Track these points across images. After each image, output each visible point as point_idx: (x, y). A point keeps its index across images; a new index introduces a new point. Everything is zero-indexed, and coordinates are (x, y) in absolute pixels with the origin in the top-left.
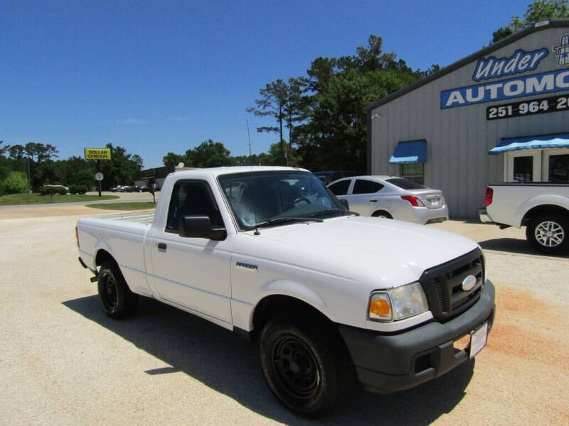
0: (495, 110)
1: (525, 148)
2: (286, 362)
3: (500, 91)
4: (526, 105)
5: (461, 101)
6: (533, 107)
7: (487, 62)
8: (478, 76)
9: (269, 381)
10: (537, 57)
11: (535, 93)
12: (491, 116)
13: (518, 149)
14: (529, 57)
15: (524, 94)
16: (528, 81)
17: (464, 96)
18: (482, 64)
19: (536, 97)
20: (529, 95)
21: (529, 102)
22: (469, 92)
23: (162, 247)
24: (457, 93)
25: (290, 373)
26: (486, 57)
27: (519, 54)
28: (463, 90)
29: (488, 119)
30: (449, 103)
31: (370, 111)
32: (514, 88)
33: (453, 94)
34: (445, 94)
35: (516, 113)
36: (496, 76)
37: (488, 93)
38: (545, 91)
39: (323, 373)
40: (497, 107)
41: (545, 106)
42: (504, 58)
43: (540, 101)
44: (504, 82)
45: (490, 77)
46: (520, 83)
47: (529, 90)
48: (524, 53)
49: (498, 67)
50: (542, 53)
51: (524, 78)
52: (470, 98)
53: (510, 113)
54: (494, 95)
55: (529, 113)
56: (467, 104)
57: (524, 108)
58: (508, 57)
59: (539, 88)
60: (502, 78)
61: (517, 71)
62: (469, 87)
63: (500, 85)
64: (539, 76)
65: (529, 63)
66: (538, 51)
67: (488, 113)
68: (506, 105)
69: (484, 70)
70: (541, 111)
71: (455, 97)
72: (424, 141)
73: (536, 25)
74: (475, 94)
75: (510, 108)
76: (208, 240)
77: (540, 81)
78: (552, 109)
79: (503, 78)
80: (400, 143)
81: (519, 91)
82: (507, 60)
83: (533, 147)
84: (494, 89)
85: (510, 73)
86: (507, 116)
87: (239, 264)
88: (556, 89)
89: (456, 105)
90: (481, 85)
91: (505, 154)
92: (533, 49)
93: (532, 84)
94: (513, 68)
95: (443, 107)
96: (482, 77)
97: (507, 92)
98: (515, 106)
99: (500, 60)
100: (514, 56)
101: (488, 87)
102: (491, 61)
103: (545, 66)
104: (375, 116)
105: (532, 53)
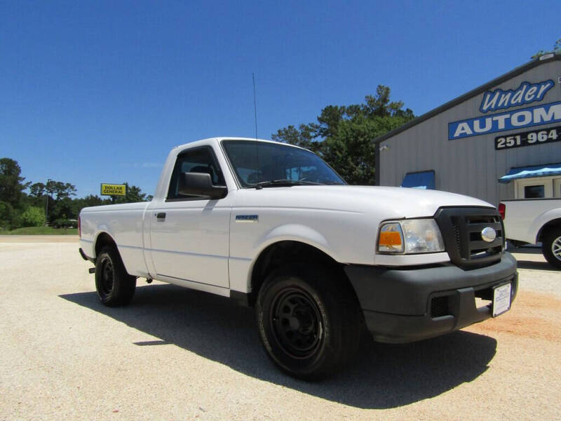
0: (503, 140)
1: (536, 176)
2: (286, 322)
3: (508, 121)
4: (534, 135)
5: (469, 131)
6: (542, 137)
7: (493, 94)
8: (485, 108)
9: (267, 343)
10: (543, 88)
11: (543, 122)
12: (499, 146)
13: (528, 176)
14: (535, 88)
15: (532, 124)
16: (535, 111)
17: (472, 127)
18: (489, 96)
19: (545, 127)
20: (538, 124)
21: (537, 132)
22: (477, 123)
23: (161, 216)
24: (465, 125)
25: (290, 334)
26: (493, 90)
27: (525, 87)
28: (470, 122)
29: (497, 149)
30: (457, 134)
31: (378, 144)
32: (521, 118)
33: (460, 126)
34: (453, 126)
35: (525, 143)
36: (503, 107)
37: (495, 123)
38: (553, 121)
39: (326, 322)
40: (505, 137)
41: (554, 135)
42: (510, 90)
43: (548, 131)
44: (512, 113)
45: (496, 108)
46: (527, 114)
47: (537, 120)
48: (530, 85)
49: (505, 99)
50: (549, 85)
51: (531, 109)
52: (477, 129)
53: (519, 142)
54: (501, 125)
55: (538, 142)
56: (475, 134)
57: (532, 138)
58: (514, 89)
59: (547, 118)
60: (509, 109)
61: (524, 102)
62: (476, 119)
63: (508, 116)
64: (547, 107)
65: (536, 93)
66: (545, 83)
67: (497, 143)
68: (514, 135)
69: (491, 102)
70: (550, 140)
71: (463, 128)
72: (433, 171)
73: (541, 59)
74: (483, 125)
75: (518, 138)
76: (208, 201)
77: (547, 111)
79: (511, 109)
80: (408, 174)
81: (528, 121)
82: (513, 92)
83: (544, 175)
84: (501, 120)
85: (517, 104)
86: (515, 146)
87: (239, 217)
89: (463, 136)
90: (489, 116)
91: (515, 181)
92: (539, 82)
93: (539, 114)
94: (519, 99)
95: (451, 138)
96: (489, 109)
97: (515, 122)
98: (524, 135)
99: (506, 92)
100: (520, 88)
101: (495, 119)
102: (498, 94)
103: (551, 97)
104: (383, 148)
105: (539, 85)
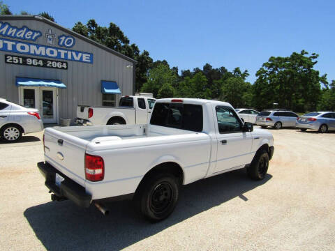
0: (11, 58)
3: (14, 47)
6: (35, 62)
7: (4, 25)
11: (35, 54)
12: (8, 61)
14: (31, 33)
15: (29, 53)
16: (31, 46)
18: (1, 25)
19: (36, 57)
20: (32, 54)
21: (32, 59)
26: (4, 22)
27: (25, 29)
29: (6, 62)
32: (23, 48)
35: (25, 63)
36: (10, 36)
37: (5, 45)
38: (41, 55)
40: (12, 56)
41: (41, 63)
42: (16, 27)
43: (38, 60)
44: (17, 42)
45: (6, 35)
46: (26, 46)
47: (32, 52)
48: (28, 30)
49: (12, 32)
50: (39, 34)
51: (29, 44)
53: (21, 62)
54: (10, 48)
55: (32, 65)
57: (29, 61)
58: (19, 27)
59: (38, 53)
61: (24, 38)
63: (14, 43)
64: (38, 46)
65: (32, 36)
66: (37, 32)
67: (6, 59)
68: (19, 57)
70: (39, 65)
73: (36, 17)
75: (21, 59)
77: (38, 48)
78: (45, 66)
79: (15, 39)
81: (26, 50)
85: (20, 38)
86: (19, 63)
88: (46, 56)
90: (1, 39)
92: (33, 29)
94: (22, 35)
96: (1, 34)
98: (24, 59)
99: (13, 28)
100: (23, 28)
101: (5, 42)
102: (7, 26)
